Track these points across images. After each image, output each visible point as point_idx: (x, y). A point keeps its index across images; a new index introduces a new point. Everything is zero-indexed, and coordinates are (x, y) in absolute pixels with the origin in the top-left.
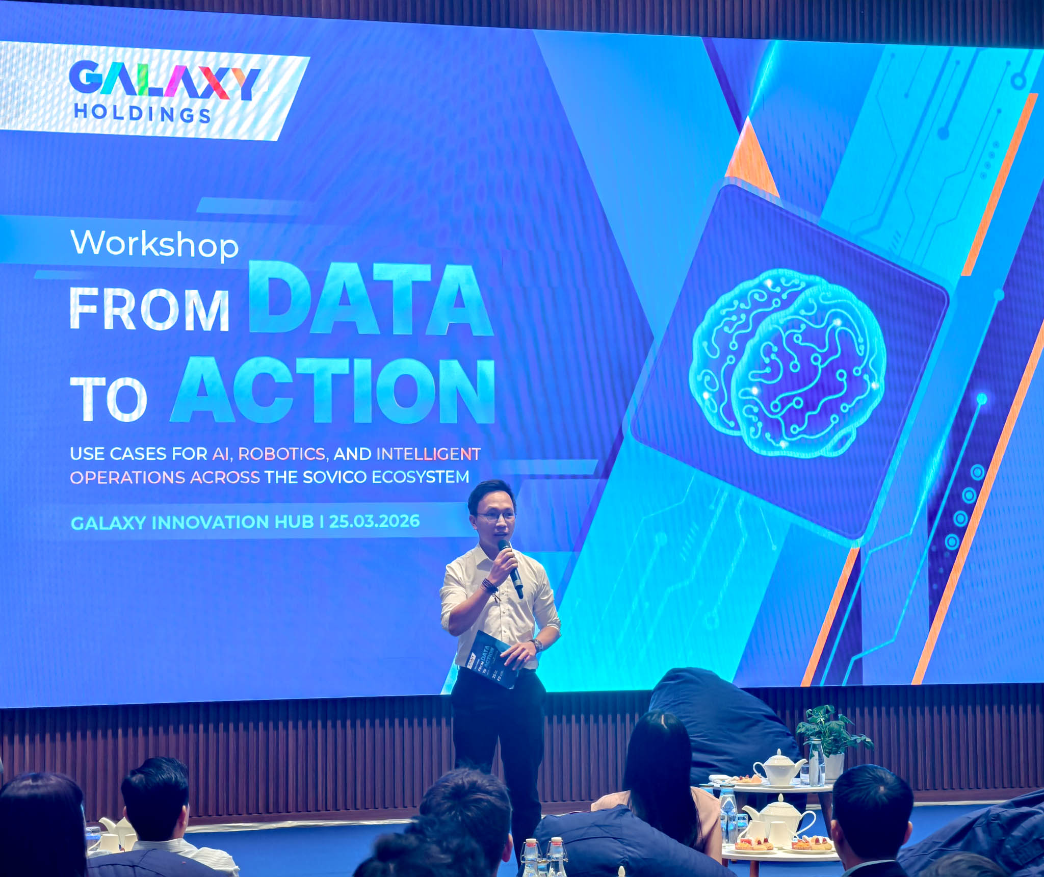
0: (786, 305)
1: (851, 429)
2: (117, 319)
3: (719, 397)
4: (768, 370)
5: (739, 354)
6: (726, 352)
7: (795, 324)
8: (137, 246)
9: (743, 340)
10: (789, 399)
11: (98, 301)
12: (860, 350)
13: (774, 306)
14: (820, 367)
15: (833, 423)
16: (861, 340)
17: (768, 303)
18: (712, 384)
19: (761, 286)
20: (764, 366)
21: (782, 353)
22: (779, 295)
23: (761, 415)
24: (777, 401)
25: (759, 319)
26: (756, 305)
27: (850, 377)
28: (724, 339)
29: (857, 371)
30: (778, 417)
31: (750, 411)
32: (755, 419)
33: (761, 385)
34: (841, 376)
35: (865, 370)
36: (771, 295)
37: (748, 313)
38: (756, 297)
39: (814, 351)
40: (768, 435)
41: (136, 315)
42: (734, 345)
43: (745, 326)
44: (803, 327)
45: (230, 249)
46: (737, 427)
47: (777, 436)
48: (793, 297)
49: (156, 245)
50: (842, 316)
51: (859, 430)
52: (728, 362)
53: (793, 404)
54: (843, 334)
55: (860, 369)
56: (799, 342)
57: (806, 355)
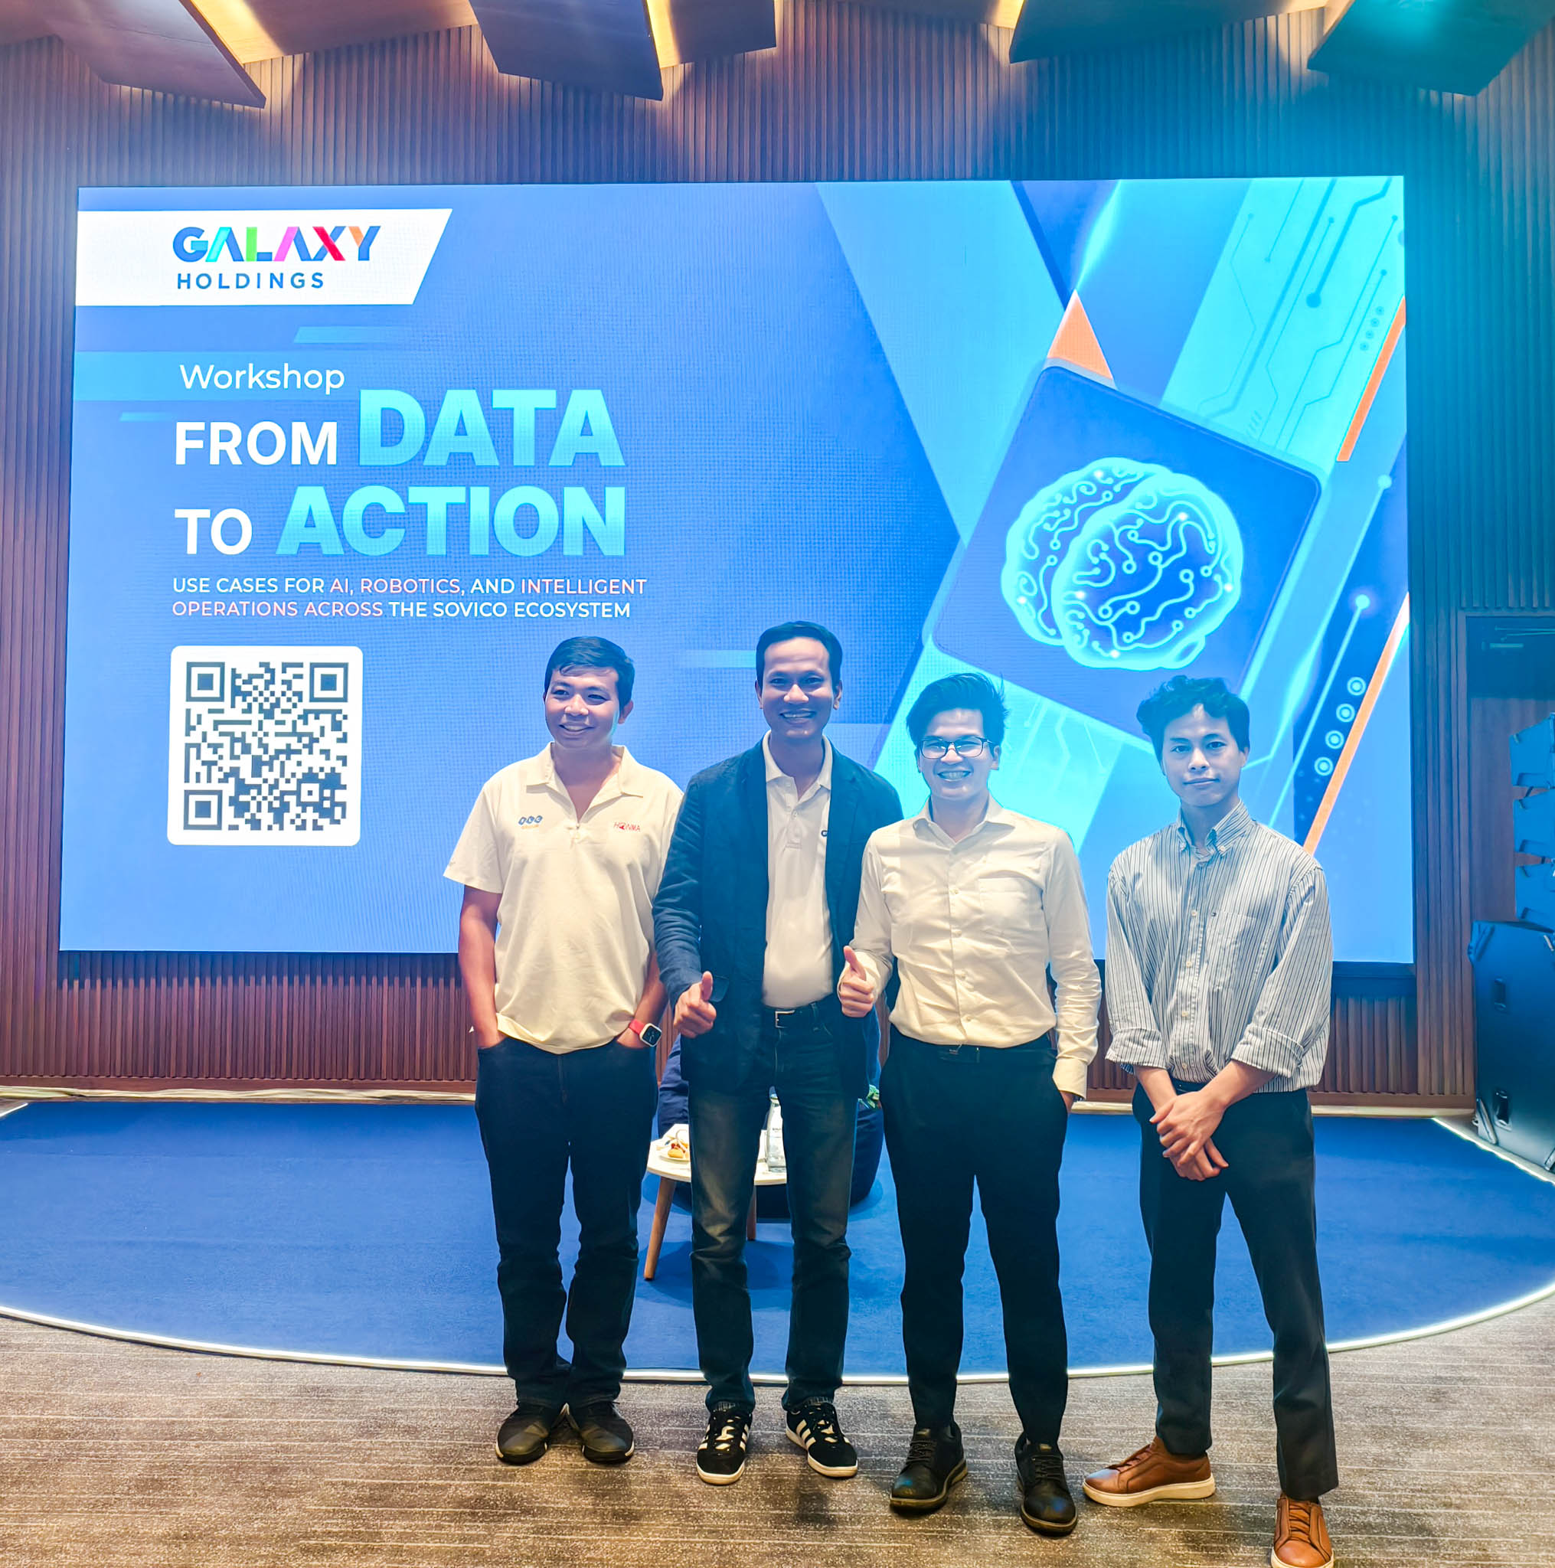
0: (1119, 498)
1: (1198, 638)
2: (223, 454)
3: (1038, 602)
4: (1097, 571)
5: (1061, 554)
6: (1045, 551)
7: (1131, 519)
8: (245, 379)
9: (1066, 539)
10: (1123, 603)
11: (205, 436)
12: (1209, 548)
13: (1104, 500)
14: (1161, 568)
15: (1176, 630)
16: (1211, 536)
17: (1097, 497)
18: (1029, 587)
19: (1091, 478)
20: (1091, 567)
21: (1114, 553)
22: (1110, 488)
23: (1088, 622)
24: (1107, 606)
25: (1085, 515)
26: (1082, 499)
27: (1199, 580)
28: (1043, 538)
29: (1206, 571)
30: (1109, 624)
31: (1074, 618)
32: (1080, 626)
33: (1086, 588)
34: (1186, 577)
35: (1217, 570)
36: (1102, 488)
37: (1073, 508)
38: (1084, 490)
39: (1153, 549)
40: (1096, 644)
41: (242, 450)
42: (1055, 544)
43: (1070, 522)
44: (1140, 523)
45: (335, 379)
46: (1058, 635)
47: (1107, 645)
48: (1127, 489)
49: (263, 379)
50: (1188, 510)
51: (1209, 637)
52: (1048, 563)
53: (1127, 609)
54: (1189, 530)
55: (1210, 568)
56: (1135, 540)
57: (1141, 553)
